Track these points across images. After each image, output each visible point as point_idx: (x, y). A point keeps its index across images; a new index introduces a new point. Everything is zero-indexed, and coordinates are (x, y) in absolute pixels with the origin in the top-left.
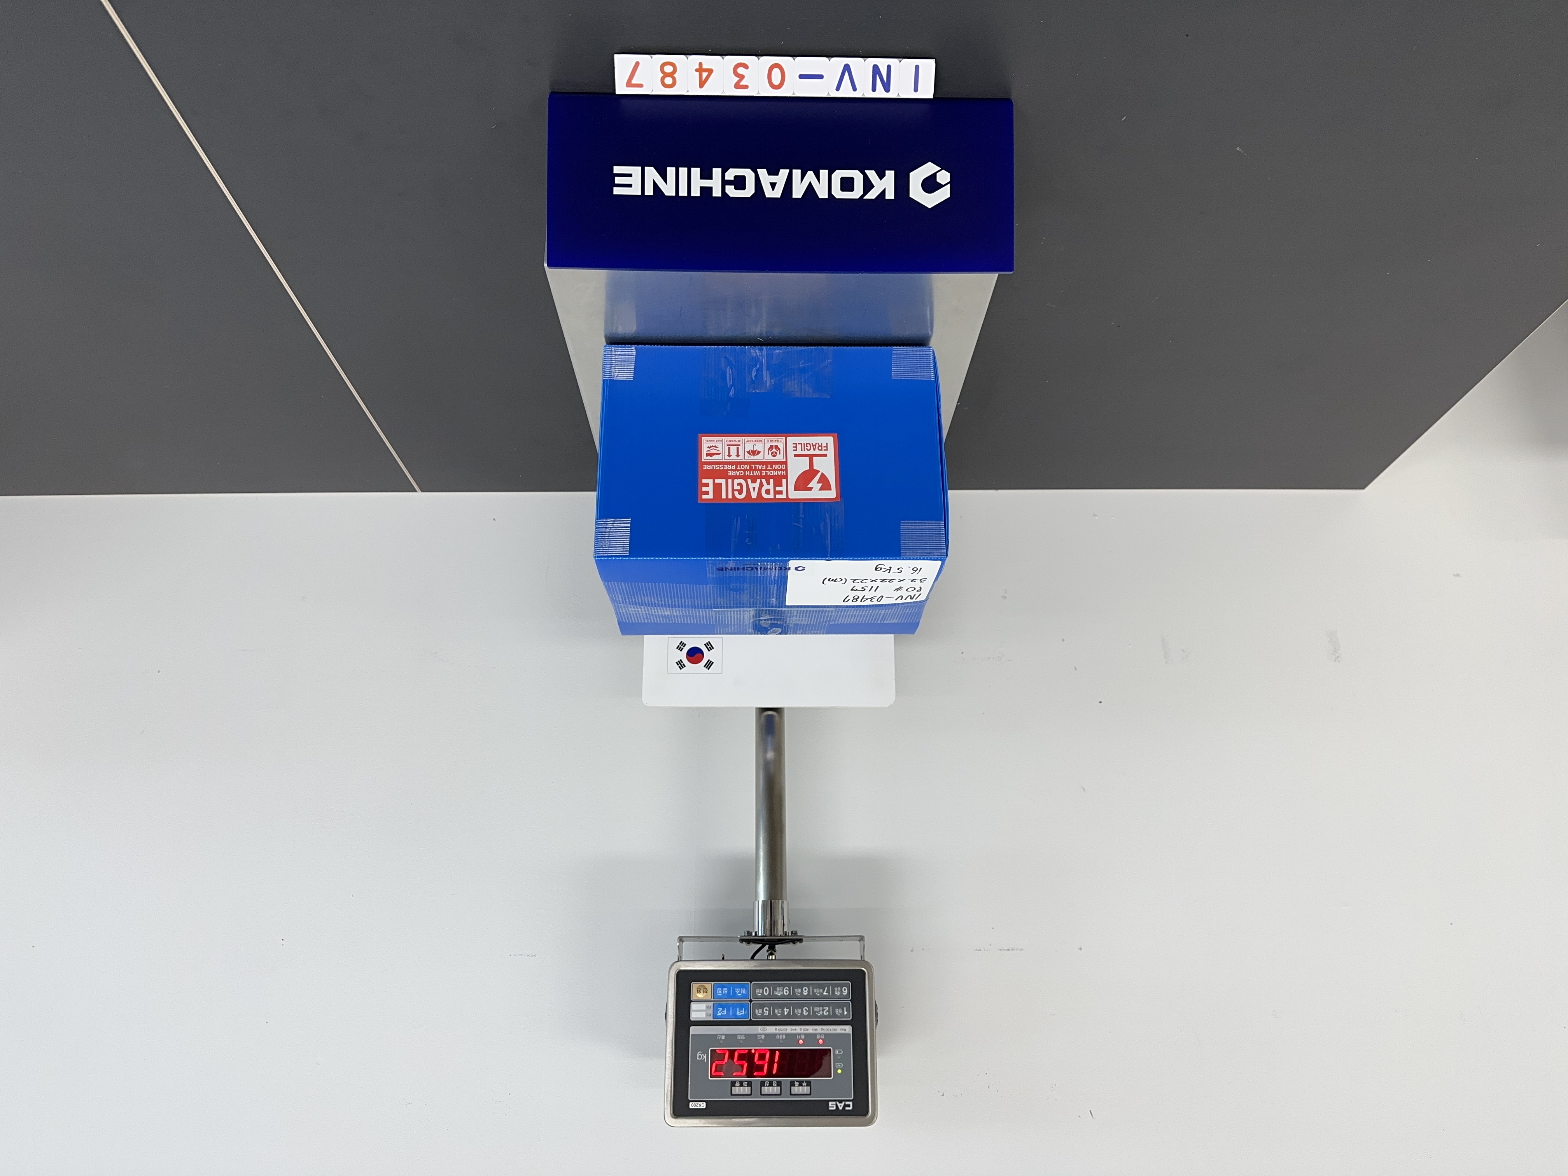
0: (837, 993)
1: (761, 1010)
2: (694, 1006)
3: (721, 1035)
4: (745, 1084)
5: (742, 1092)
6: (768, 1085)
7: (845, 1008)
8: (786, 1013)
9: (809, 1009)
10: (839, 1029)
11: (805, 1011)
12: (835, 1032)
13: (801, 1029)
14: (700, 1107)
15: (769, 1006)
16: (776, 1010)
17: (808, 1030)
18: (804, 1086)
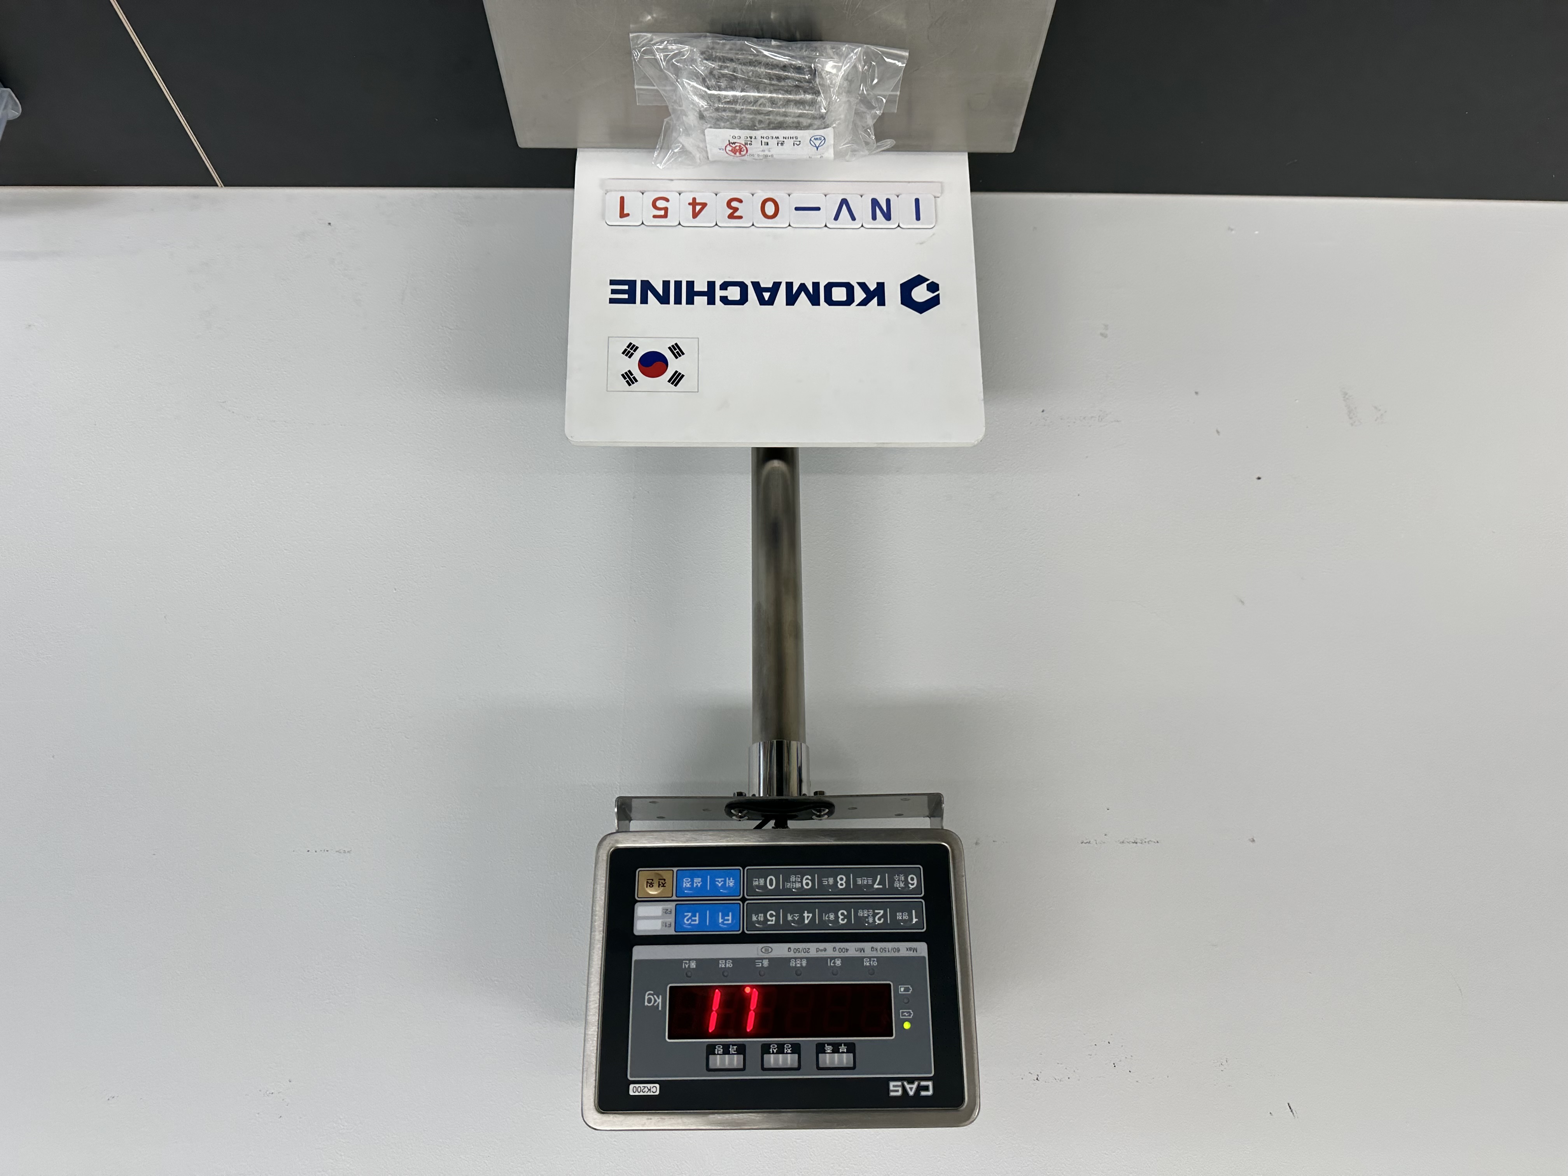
0: (898, 885)
1: (761, 917)
2: (641, 910)
3: (690, 960)
4: (733, 1049)
5: (727, 1065)
6: (775, 1051)
7: (914, 911)
8: (806, 922)
9: (849, 912)
10: (903, 949)
12: (896, 954)
13: (834, 948)
14: (649, 1094)
15: (776, 907)
16: (789, 915)
17: (847, 950)
18: (843, 1052)
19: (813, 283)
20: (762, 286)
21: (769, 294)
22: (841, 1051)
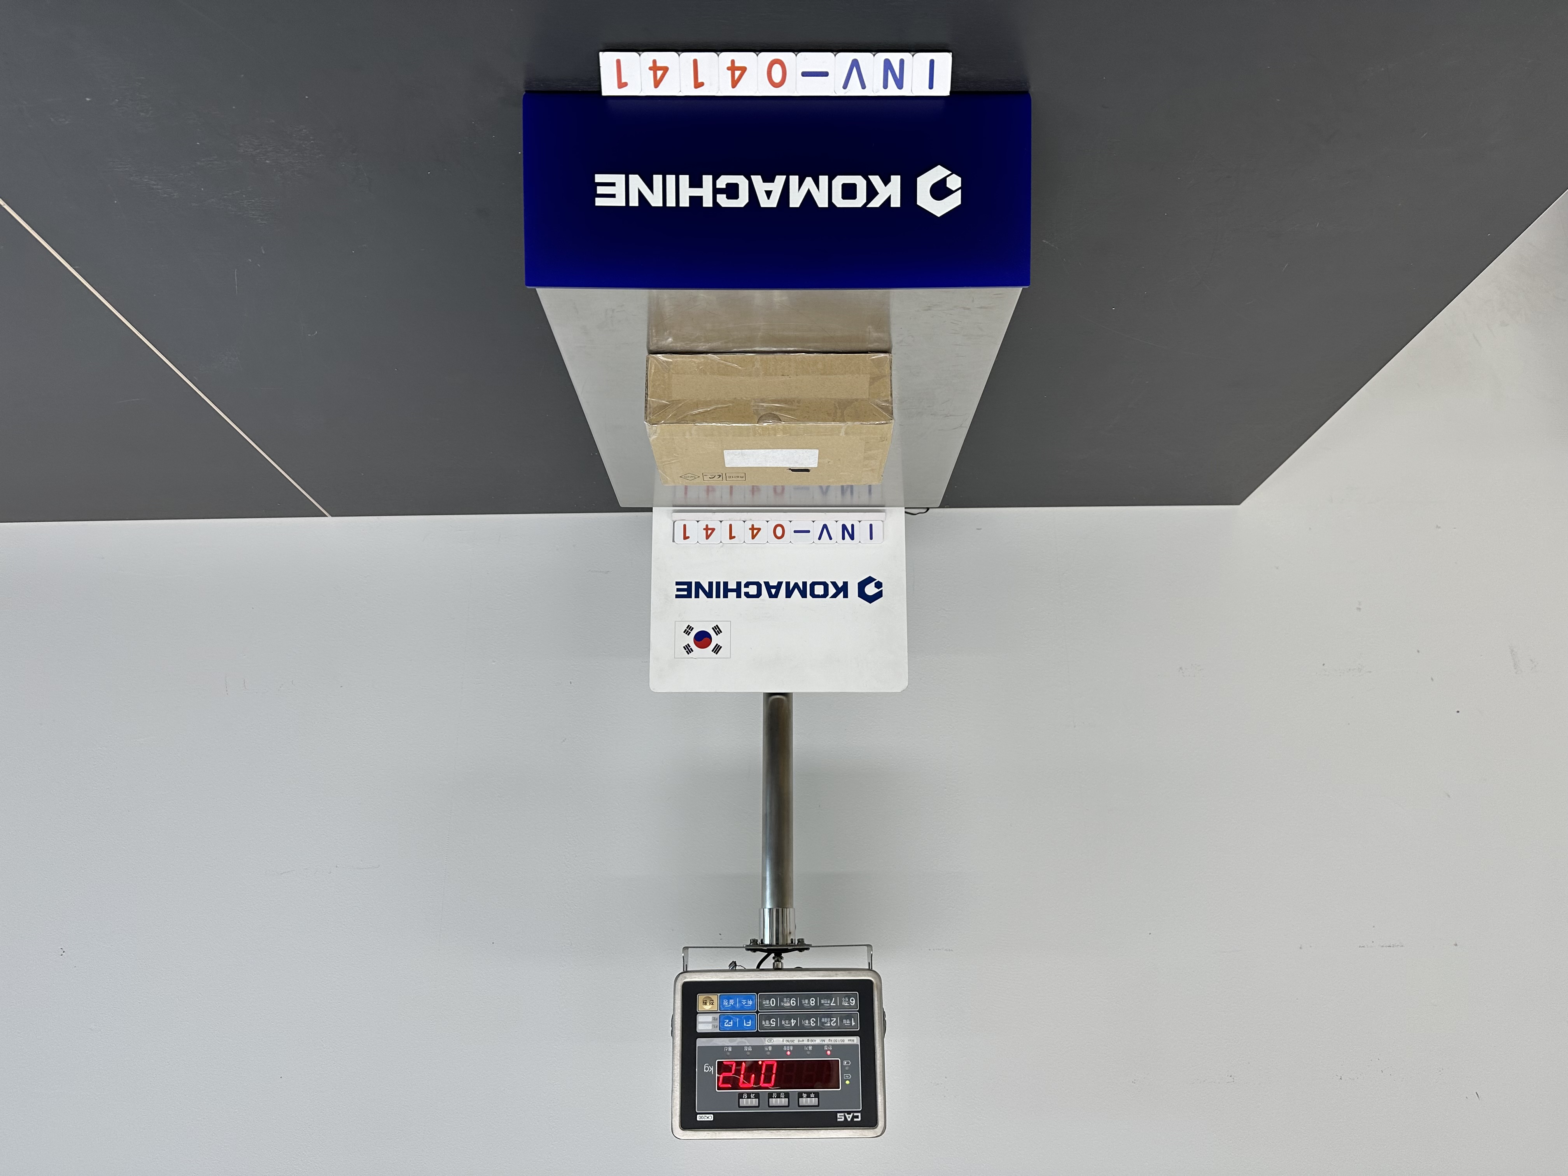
0: (845, 1004)
1: (767, 1021)
2: (700, 1018)
3: (728, 1046)
4: (752, 1096)
5: (749, 1104)
6: (775, 1097)
7: (853, 1019)
8: (793, 1025)
9: (817, 1020)
10: (846, 1040)
11: (812, 1022)
12: (843, 1043)
13: (808, 1040)
14: (708, 1120)
15: (776, 1017)
16: (783, 1021)
18: (812, 1097)
19: (803, 582)
20: (771, 584)
21: (775, 590)
22: (811, 1096)
